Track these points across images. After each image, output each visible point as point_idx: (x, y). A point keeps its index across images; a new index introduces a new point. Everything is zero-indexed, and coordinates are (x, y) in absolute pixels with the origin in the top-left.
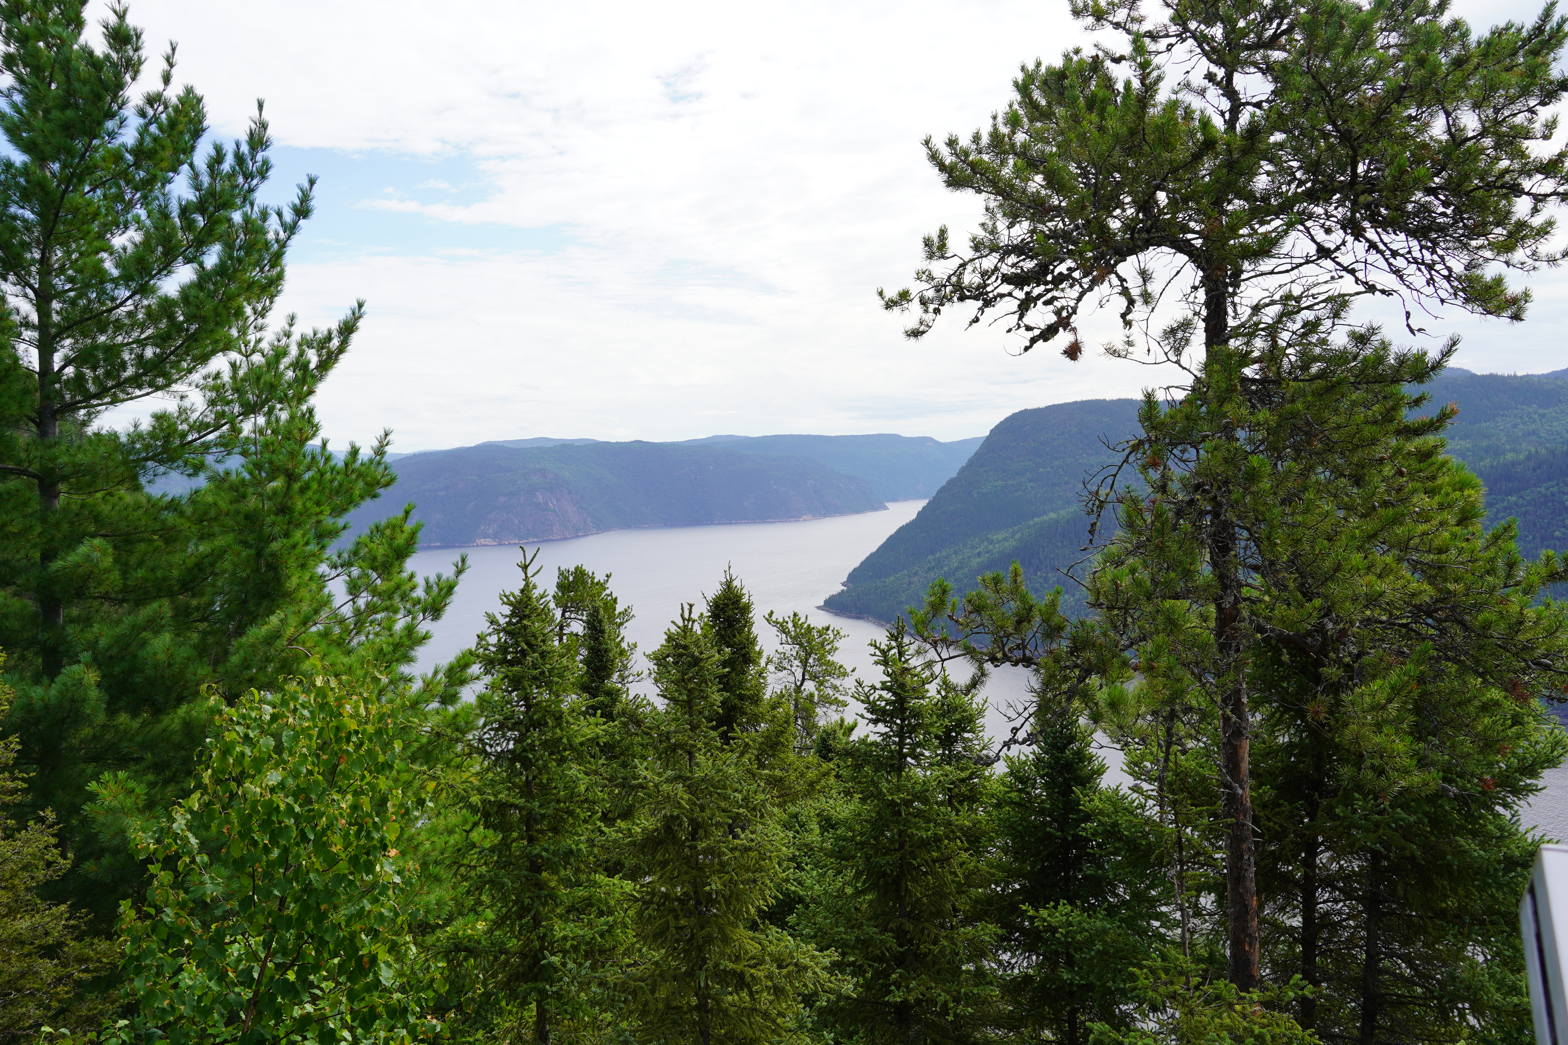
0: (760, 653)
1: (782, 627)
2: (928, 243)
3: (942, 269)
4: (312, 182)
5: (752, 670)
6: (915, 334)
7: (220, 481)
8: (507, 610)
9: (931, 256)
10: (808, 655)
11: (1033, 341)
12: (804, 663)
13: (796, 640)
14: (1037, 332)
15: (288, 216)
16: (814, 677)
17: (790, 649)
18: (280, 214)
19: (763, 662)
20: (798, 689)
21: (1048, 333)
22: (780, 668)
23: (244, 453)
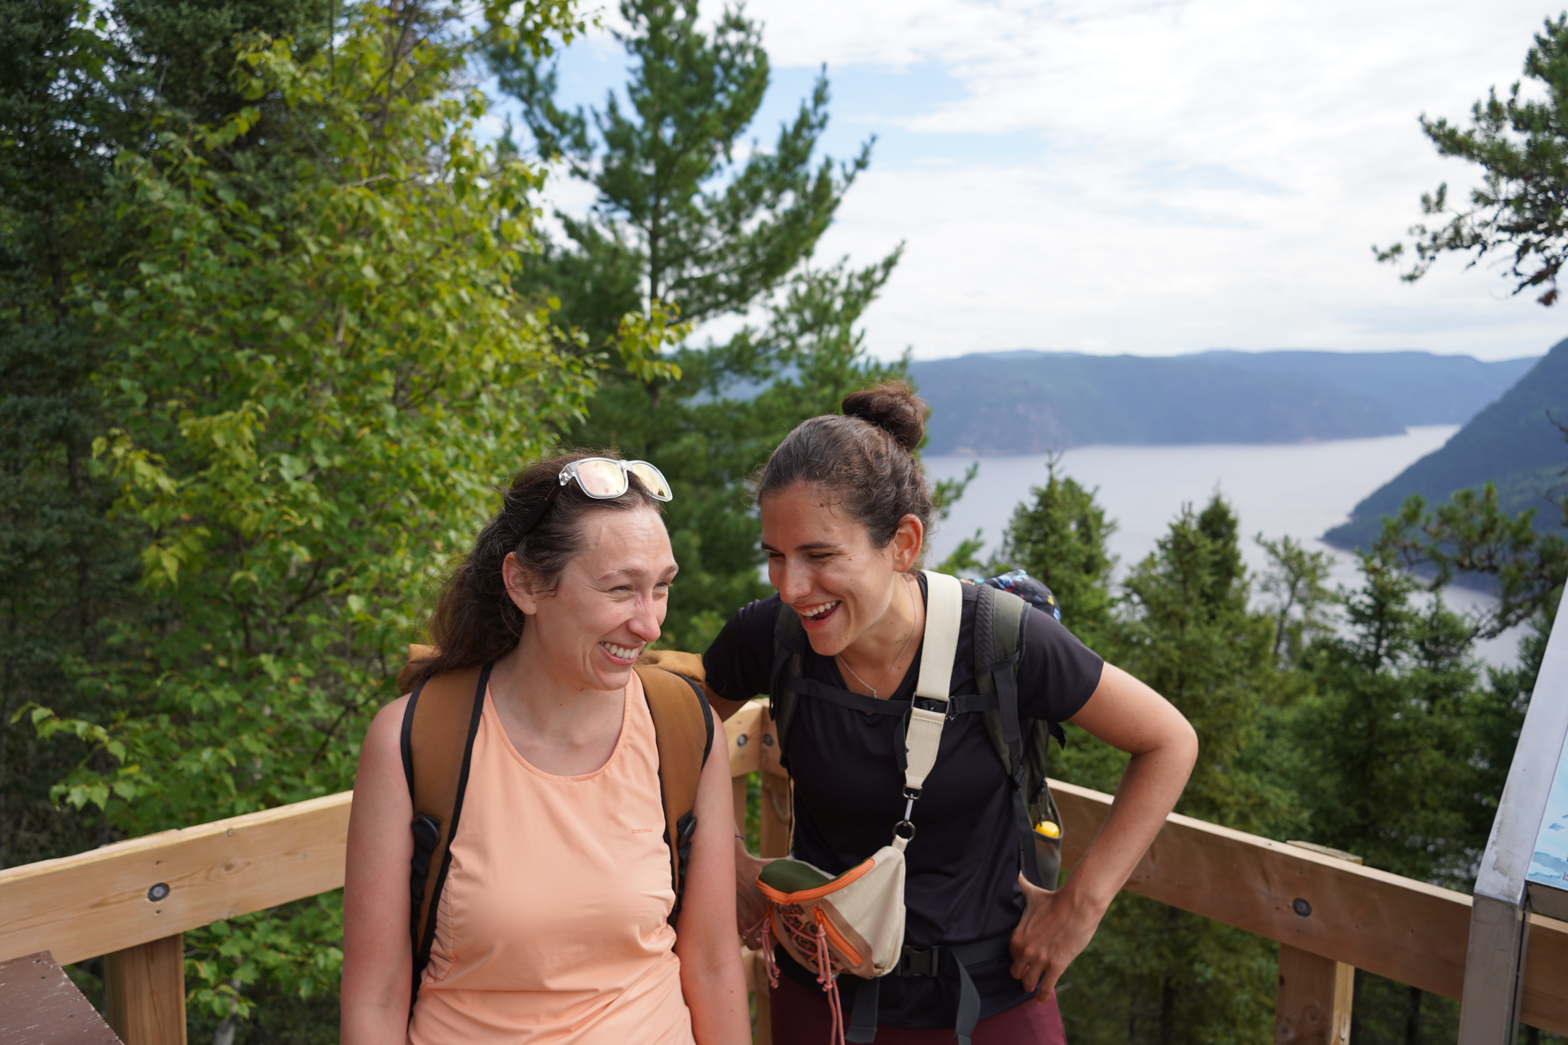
0: (1244, 569)
1: (1272, 549)
2: (1425, 200)
3: (1439, 222)
4: (873, 139)
5: (1235, 583)
6: (1411, 278)
7: (783, 387)
8: (1035, 500)
9: (1428, 210)
10: (1297, 579)
11: (1522, 285)
12: (1293, 587)
13: (1285, 562)
14: (1525, 279)
15: (850, 168)
16: (1302, 601)
17: (1279, 572)
18: (843, 166)
19: (1247, 576)
20: (1284, 612)
21: (1537, 279)
22: (1265, 588)
23: (801, 365)
